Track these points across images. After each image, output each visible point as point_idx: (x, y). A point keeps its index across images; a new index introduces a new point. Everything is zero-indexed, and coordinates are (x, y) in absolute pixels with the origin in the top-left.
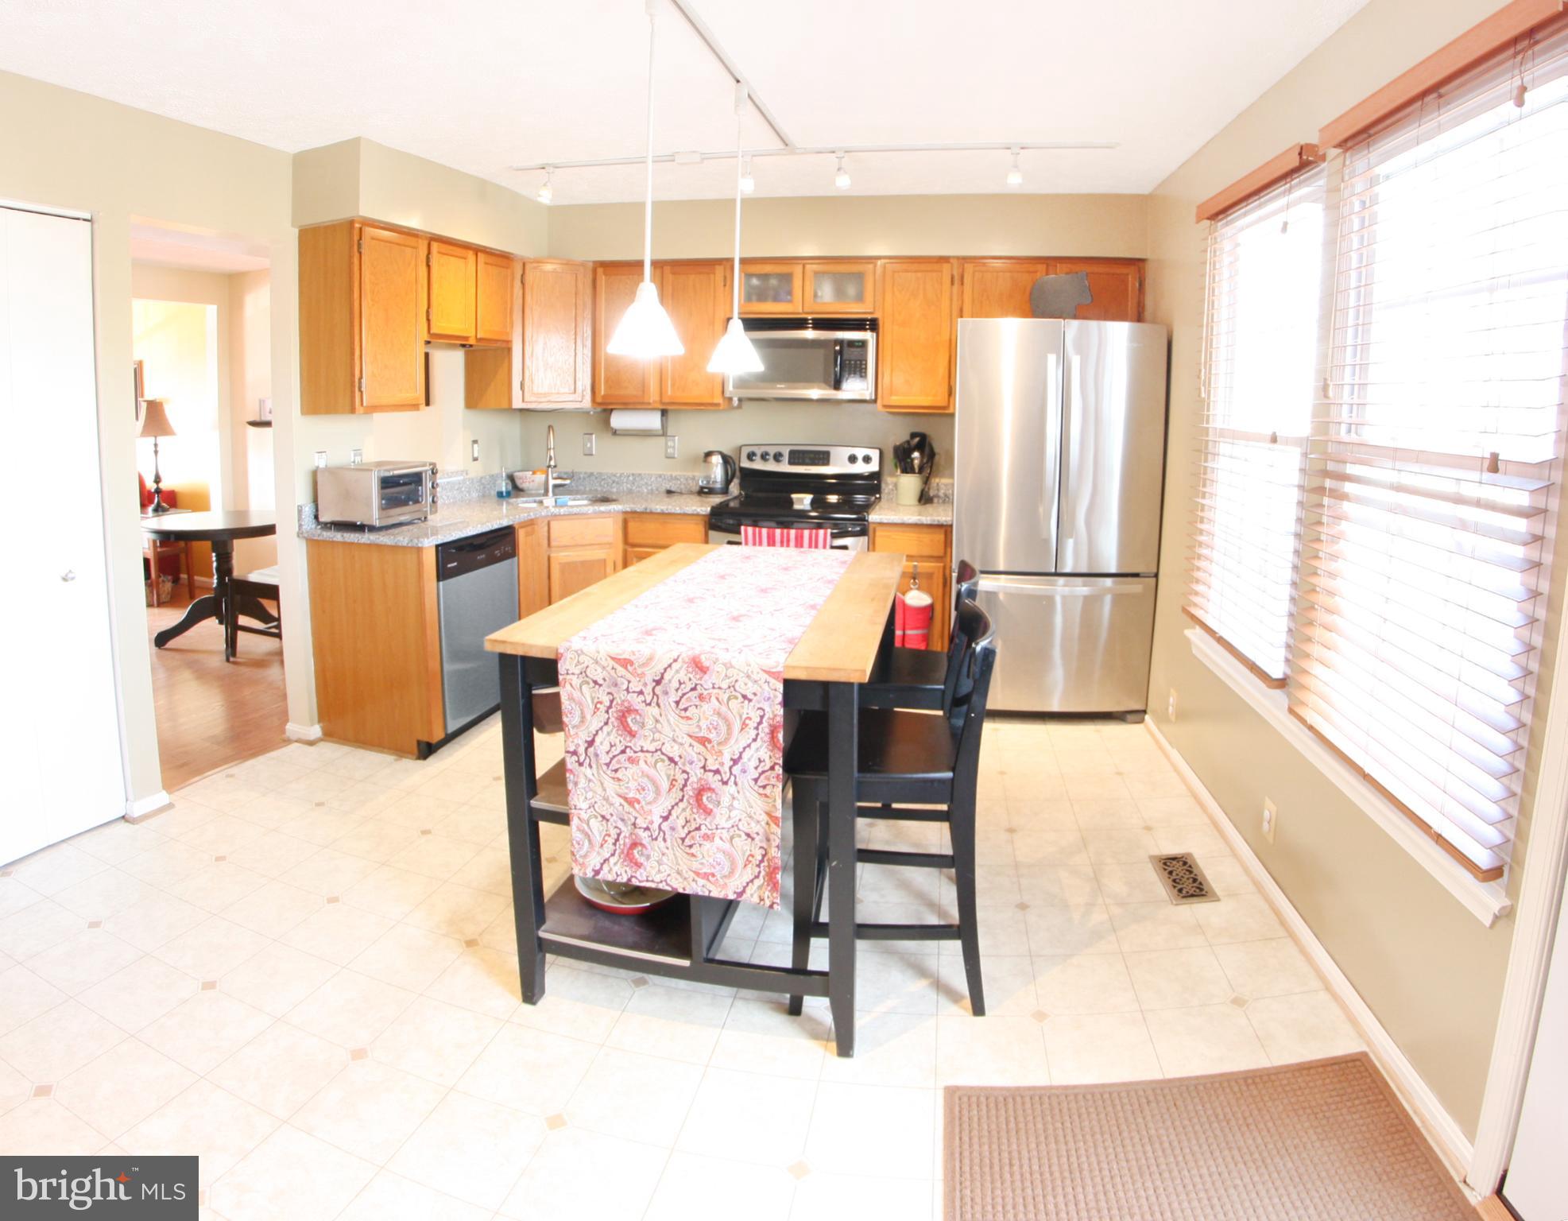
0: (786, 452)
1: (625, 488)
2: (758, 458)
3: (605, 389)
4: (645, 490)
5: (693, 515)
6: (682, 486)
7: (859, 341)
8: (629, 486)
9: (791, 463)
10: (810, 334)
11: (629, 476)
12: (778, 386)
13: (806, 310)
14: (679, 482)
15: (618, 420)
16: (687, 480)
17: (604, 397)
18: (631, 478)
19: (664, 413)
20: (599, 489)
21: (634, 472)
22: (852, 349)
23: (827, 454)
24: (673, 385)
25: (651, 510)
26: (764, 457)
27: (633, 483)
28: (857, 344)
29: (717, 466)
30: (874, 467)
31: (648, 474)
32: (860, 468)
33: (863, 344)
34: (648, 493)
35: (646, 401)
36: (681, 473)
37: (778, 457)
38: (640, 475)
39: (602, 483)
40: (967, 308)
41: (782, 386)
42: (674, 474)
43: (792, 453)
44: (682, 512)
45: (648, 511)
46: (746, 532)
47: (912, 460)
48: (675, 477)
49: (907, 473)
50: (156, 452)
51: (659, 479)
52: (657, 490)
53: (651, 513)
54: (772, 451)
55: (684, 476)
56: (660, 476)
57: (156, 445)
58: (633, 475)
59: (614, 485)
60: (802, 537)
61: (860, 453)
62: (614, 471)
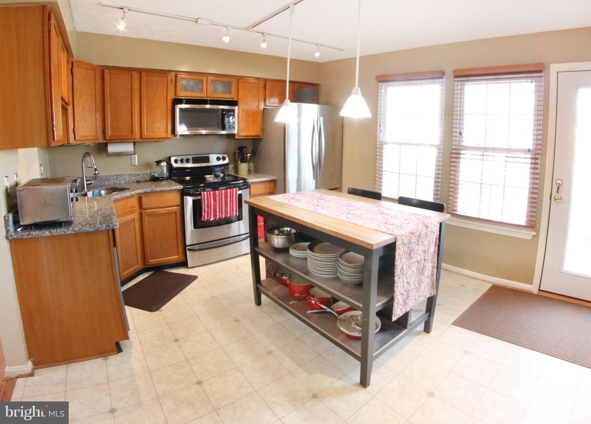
0: (190, 157)
1: (112, 183)
2: (179, 162)
3: (111, 133)
4: (123, 182)
7: (231, 110)
8: (114, 181)
9: (193, 163)
10: (208, 106)
11: (114, 176)
13: (208, 96)
14: (140, 177)
15: (112, 148)
16: (144, 175)
17: (110, 136)
18: (115, 177)
19: (135, 144)
20: (98, 184)
22: (229, 113)
23: (208, 157)
24: (147, 129)
25: (155, 190)
26: (182, 161)
27: (117, 180)
29: (164, 167)
30: (227, 161)
31: (124, 174)
32: (221, 162)
33: (233, 111)
34: (124, 184)
35: (134, 138)
36: (140, 172)
37: (188, 161)
38: (120, 175)
39: (100, 181)
40: (267, 98)
42: (137, 173)
43: (193, 158)
44: (170, 189)
45: (153, 191)
46: (204, 194)
48: (138, 174)
49: (243, 162)
51: (130, 176)
52: (129, 181)
53: (155, 192)
54: (185, 158)
55: (142, 173)
56: (130, 174)
58: (116, 175)
59: (106, 181)
60: (227, 192)
61: (221, 156)
62: (106, 174)
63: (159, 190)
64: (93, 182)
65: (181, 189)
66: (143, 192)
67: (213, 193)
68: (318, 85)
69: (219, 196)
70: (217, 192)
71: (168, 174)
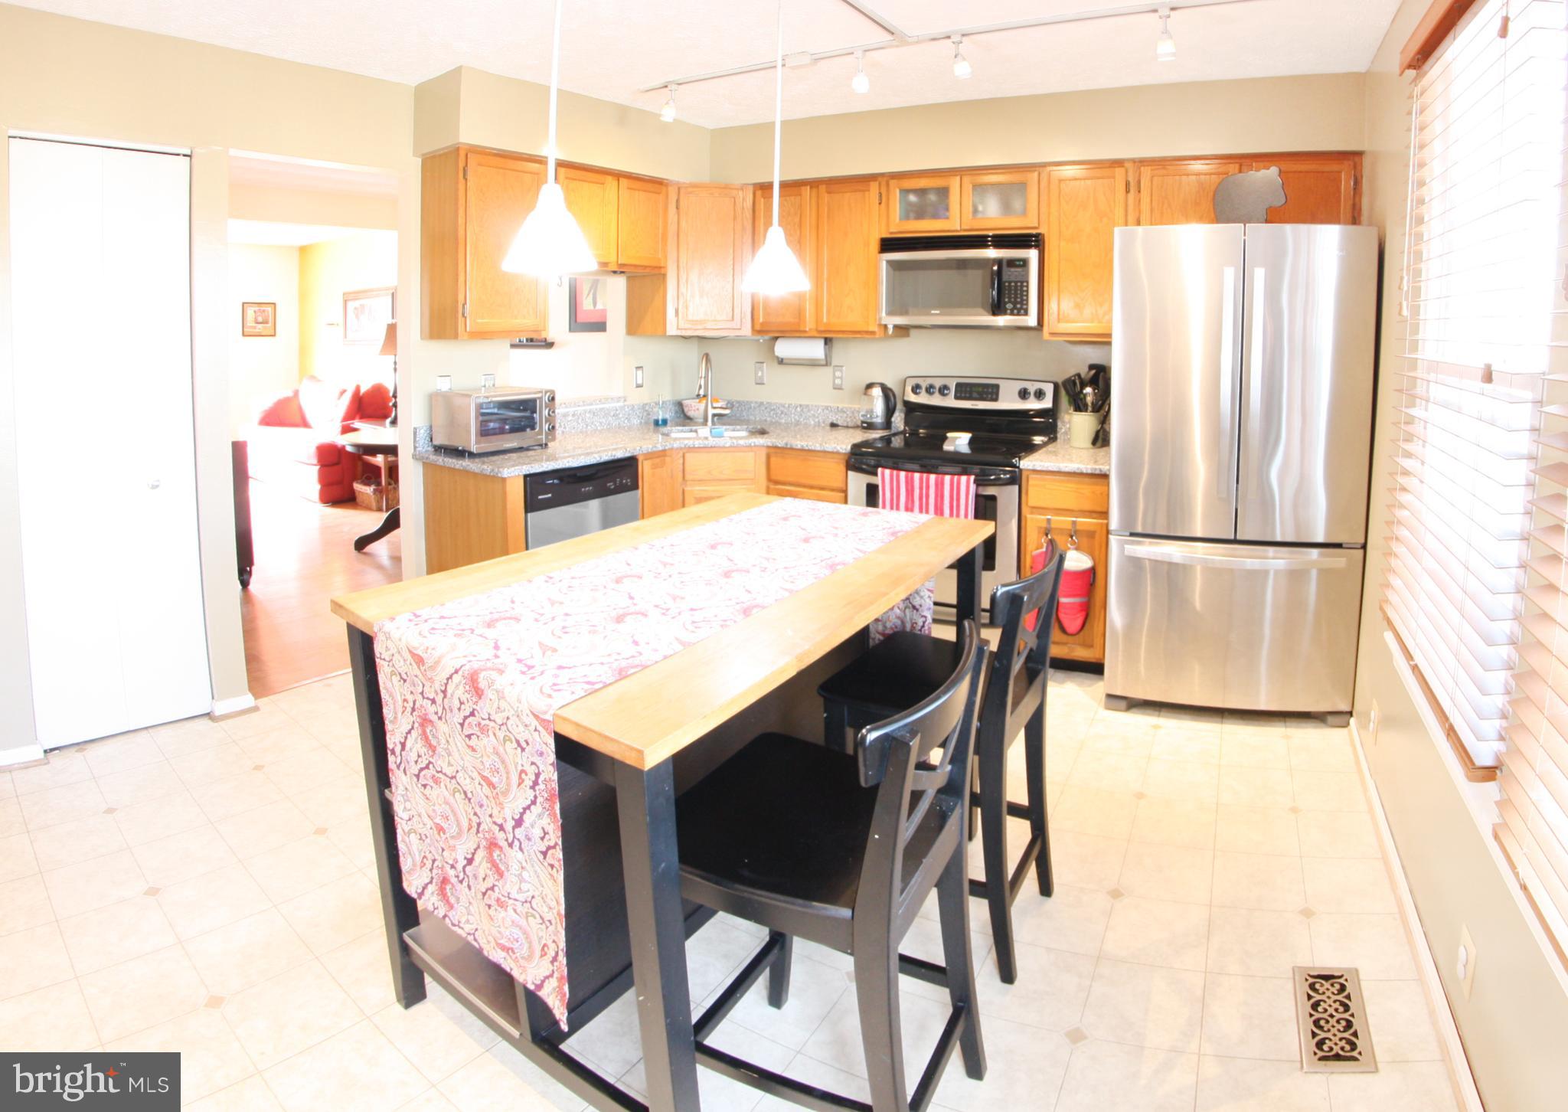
0: (952, 385)
1: (793, 420)
2: (922, 391)
3: (764, 317)
4: (812, 423)
5: (832, 453)
6: (849, 420)
7: (1019, 260)
8: (797, 417)
9: (957, 398)
11: (797, 408)
12: (933, 312)
13: (964, 227)
14: (845, 415)
15: (783, 349)
16: (853, 413)
17: (764, 325)
18: (799, 409)
19: (828, 341)
20: (768, 419)
21: (803, 403)
22: (1013, 270)
23: (997, 387)
24: (828, 311)
25: (791, 445)
26: (930, 390)
27: (801, 415)
28: (1018, 263)
29: (877, 399)
30: (1047, 403)
31: (816, 406)
32: (1033, 405)
33: (1024, 263)
34: (815, 426)
35: (802, 329)
36: (846, 406)
37: (943, 390)
38: (807, 406)
39: (772, 413)
40: (1144, 218)
41: (938, 312)
42: (840, 406)
43: (958, 385)
44: (822, 449)
45: (789, 446)
46: (883, 474)
47: (1085, 395)
48: (842, 409)
49: (1081, 411)
50: (395, 370)
51: (826, 412)
52: (824, 422)
53: (792, 449)
54: (938, 383)
55: (851, 408)
56: (827, 408)
57: (395, 363)
58: (801, 406)
59: (783, 416)
60: (942, 484)
61: (1032, 388)
62: (783, 402)
63: (799, 447)
65: (844, 451)
67: (907, 477)
68: (1360, 152)
69: (921, 488)
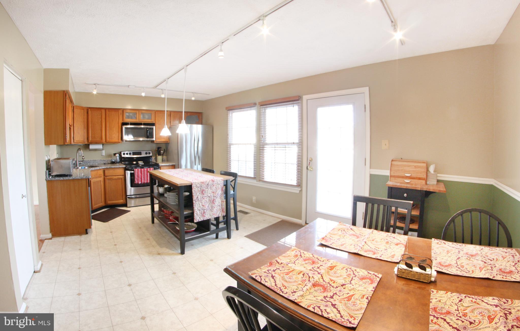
0: (132, 152)
3: (91, 139)
4: (96, 163)
5: (122, 168)
7: (151, 128)
9: (133, 155)
11: (92, 161)
13: (139, 121)
14: (105, 161)
15: (92, 147)
16: (107, 161)
17: (91, 141)
19: (103, 144)
20: (84, 164)
21: (94, 160)
22: (151, 130)
23: (141, 152)
24: (109, 138)
26: (127, 154)
29: (118, 156)
31: (98, 160)
32: (148, 155)
33: (153, 129)
37: (130, 154)
40: (172, 121)
41: (136, 138)
42: (104, 159)
43: (133, 153)
46: (136, 170)
49: (160, 155)
51: (100, 161)
52: (99, 163)
54: (129, 152)
56: (101, 160)
59: (88, 163)
61: (148, 152)
62: (88, 160)
63: (113, 167)
64: (82, 163)
65: (125, 167)
66: (106, 168)
67: (140, 170)
68: (202, 113)
69: (143, 172)
70: (142, 169)
71: (119, 160)
